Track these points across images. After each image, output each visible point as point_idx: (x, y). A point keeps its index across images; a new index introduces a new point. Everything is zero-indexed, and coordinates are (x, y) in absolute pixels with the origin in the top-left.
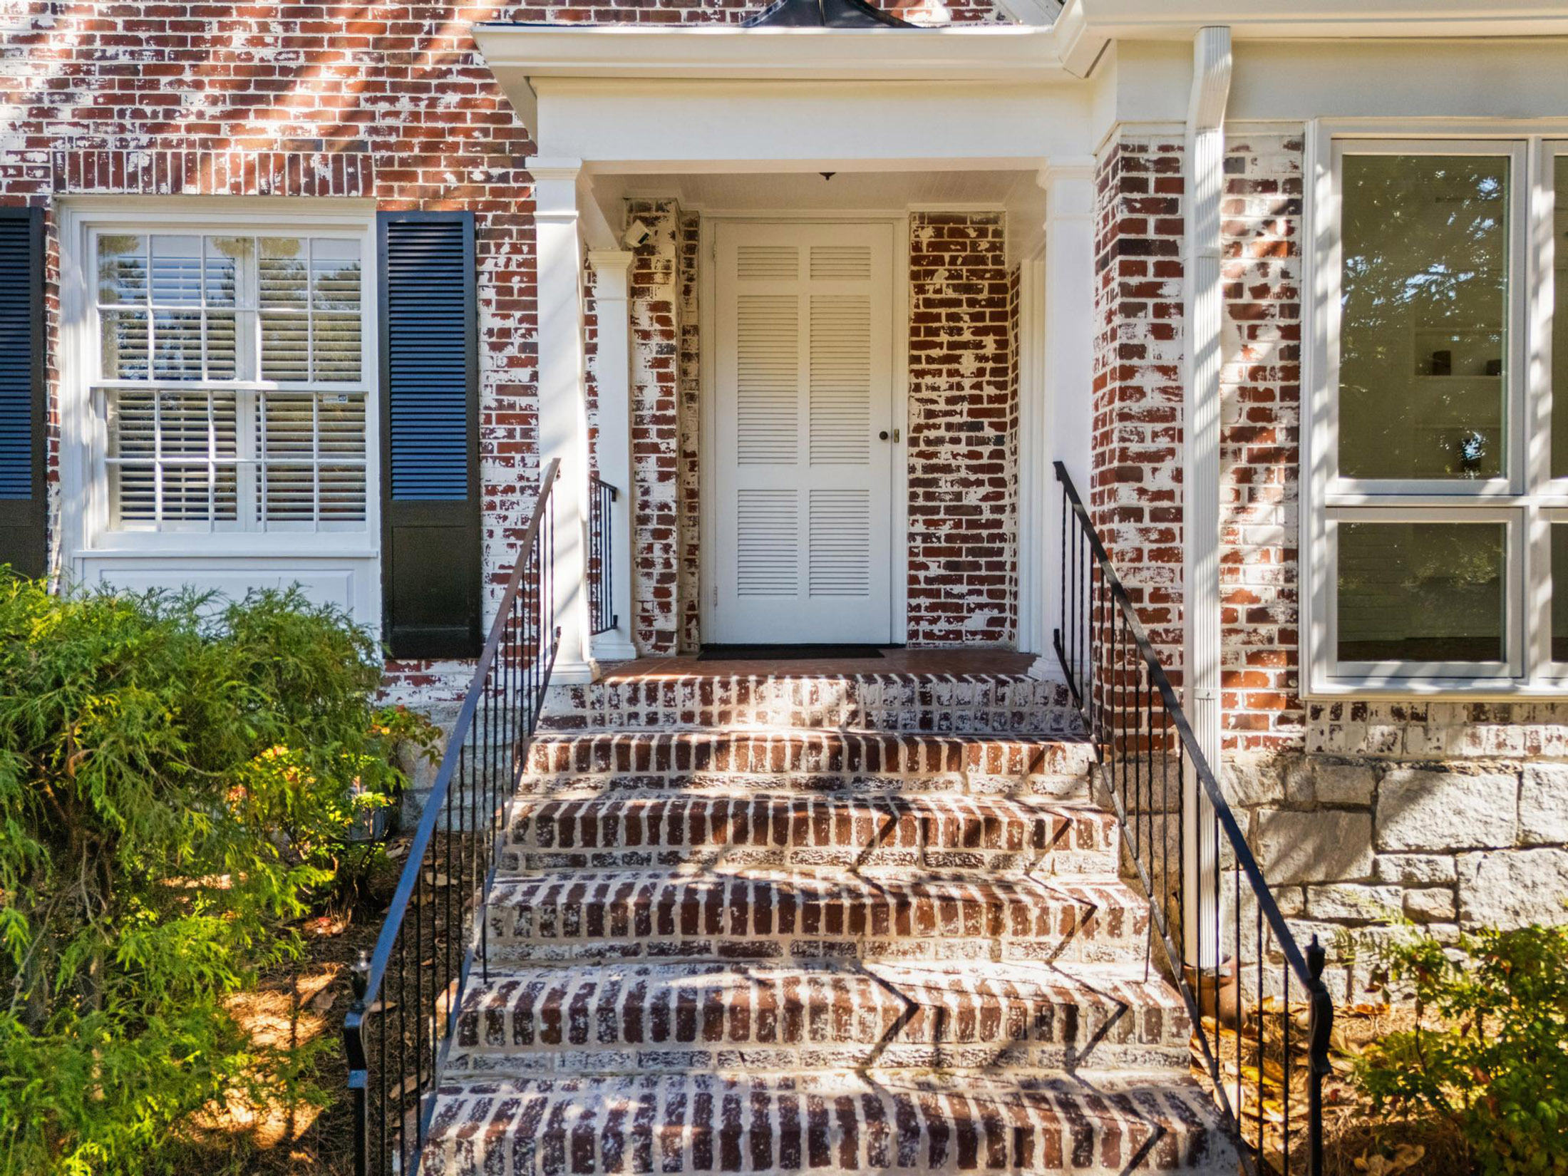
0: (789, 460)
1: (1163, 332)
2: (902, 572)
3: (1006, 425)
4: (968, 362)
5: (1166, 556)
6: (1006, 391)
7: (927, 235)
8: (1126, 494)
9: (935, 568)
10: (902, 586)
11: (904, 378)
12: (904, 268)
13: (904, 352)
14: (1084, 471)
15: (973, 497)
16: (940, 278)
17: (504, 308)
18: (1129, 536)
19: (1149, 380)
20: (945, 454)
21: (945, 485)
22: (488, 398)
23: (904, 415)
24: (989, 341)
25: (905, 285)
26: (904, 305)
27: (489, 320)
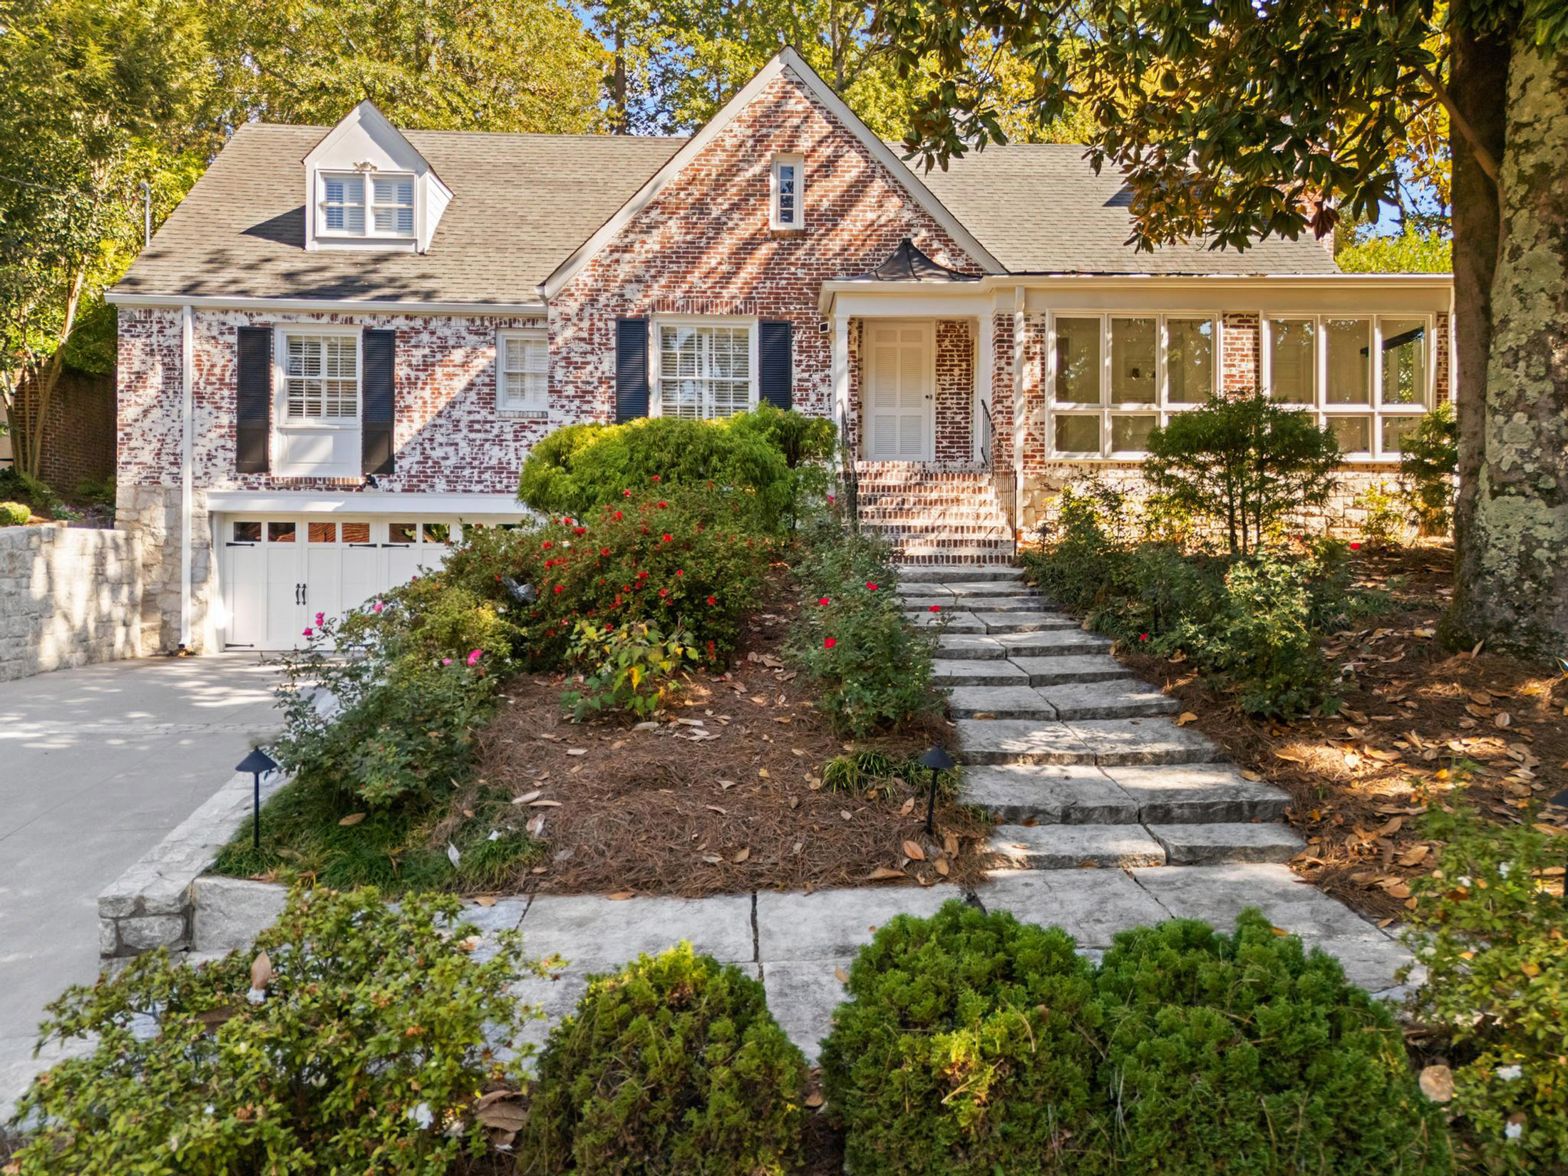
0: (893, 405)
1: (1009, 364)
2: (934, 444)
3: (970, 393)
4: (957, 371)
5: (1010, 424)
6: (970, 382)
7: (942, 327)
8: (999, 407)
9: (945, 443)
10: (933, 450)
11: (934, 377)
12: (934, 339)
13: (934, 368)
14: (989, 402)
15: (958, 418)
16: (947, 342)
17: (801, 352)
18: (1000, 418)
19: (1005, 377)
20: (948, 403)
21: (949, 414)
22: (795, 383)
23: (934, 389)
24: (964, 365)
25: (934, 344)
26: (934, 351)
27: (795, 356)
